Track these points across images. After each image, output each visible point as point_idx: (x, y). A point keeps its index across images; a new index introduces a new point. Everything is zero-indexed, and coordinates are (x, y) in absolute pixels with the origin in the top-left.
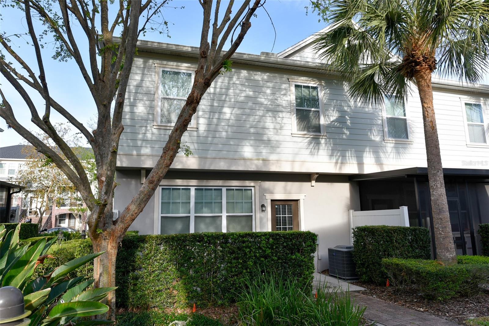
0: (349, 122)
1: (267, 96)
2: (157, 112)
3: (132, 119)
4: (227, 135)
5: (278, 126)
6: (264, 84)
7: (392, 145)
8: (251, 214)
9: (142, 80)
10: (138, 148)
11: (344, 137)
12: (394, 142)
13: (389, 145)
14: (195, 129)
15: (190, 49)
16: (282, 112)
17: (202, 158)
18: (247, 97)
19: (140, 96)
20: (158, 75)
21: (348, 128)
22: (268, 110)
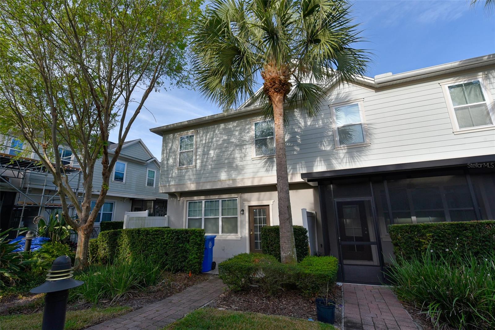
0: (299, 141)
1: (236, 136)
2: (177, 161)
3: (167, 167)
4: (212, 167)
5: (243, 155)
6: (234, 129)
7: (345, 151)
8: (236, 216)
9: (172, 145)
10: (169, 182)
11: (295, 153)
12: (346, 148)
13: (341, 151)
14: (195, 167)
15: (187, 123)
16: (246, 145)
17: (198, 183)
18: (224, 140)
19: (171, 154)
20: (179, 141)
21: (298, 145)
22: (237, 146)
